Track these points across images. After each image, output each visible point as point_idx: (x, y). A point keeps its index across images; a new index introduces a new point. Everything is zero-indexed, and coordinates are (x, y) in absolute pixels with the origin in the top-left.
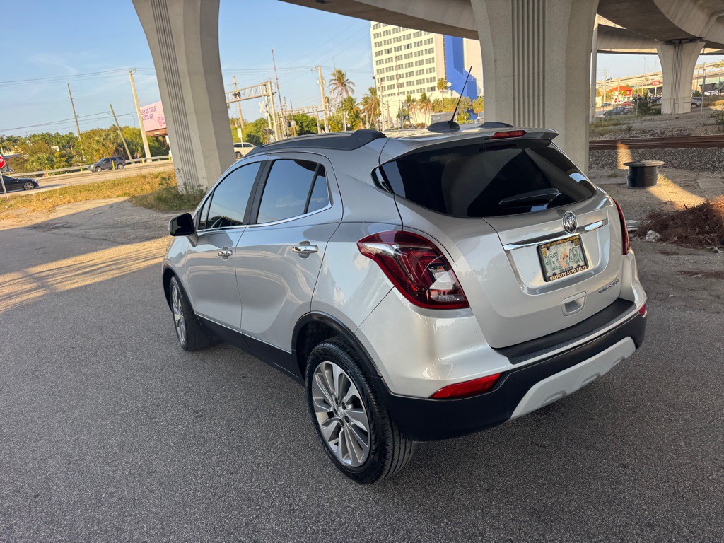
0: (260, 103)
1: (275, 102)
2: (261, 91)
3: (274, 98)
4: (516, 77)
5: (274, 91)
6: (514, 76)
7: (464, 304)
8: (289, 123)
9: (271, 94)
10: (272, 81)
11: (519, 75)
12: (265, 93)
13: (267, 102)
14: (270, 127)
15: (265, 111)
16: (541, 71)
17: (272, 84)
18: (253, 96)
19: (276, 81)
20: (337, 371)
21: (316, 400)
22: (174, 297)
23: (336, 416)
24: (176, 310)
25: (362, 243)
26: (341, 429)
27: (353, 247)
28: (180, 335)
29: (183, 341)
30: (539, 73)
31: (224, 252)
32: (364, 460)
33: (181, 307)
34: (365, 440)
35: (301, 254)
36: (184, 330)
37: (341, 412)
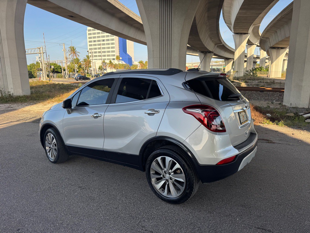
0: (36, 57)
1: (44, 57)
2: (37, 51)
3: (44, 55)
4: (161, 58)
5: (44, 52)
7: (224, 131)
8: (51, 66)
9: (42, 53)
10: (43, 47)
12: (40, 52)
13: (40, 56)
14: (41, 68)
15: (39, 60)
17: (43, 49)
18: (33, 53)
19: (45, 47)
20: (168, 159)
21: (152, 173)
22: (48, 139)
23: (164, 179)
24: (48, 145)
25: (184, 109)
26: (167, 183)
27: (181, 110)
28: (50, 156)
29: (52, 159)
30: (169, 57)
31: (95, 115)
32: (181, 193)
33: (55, 143)
34: (182, 186)
35: (149, 114)
36: (55, 153)
37: (167, 176)
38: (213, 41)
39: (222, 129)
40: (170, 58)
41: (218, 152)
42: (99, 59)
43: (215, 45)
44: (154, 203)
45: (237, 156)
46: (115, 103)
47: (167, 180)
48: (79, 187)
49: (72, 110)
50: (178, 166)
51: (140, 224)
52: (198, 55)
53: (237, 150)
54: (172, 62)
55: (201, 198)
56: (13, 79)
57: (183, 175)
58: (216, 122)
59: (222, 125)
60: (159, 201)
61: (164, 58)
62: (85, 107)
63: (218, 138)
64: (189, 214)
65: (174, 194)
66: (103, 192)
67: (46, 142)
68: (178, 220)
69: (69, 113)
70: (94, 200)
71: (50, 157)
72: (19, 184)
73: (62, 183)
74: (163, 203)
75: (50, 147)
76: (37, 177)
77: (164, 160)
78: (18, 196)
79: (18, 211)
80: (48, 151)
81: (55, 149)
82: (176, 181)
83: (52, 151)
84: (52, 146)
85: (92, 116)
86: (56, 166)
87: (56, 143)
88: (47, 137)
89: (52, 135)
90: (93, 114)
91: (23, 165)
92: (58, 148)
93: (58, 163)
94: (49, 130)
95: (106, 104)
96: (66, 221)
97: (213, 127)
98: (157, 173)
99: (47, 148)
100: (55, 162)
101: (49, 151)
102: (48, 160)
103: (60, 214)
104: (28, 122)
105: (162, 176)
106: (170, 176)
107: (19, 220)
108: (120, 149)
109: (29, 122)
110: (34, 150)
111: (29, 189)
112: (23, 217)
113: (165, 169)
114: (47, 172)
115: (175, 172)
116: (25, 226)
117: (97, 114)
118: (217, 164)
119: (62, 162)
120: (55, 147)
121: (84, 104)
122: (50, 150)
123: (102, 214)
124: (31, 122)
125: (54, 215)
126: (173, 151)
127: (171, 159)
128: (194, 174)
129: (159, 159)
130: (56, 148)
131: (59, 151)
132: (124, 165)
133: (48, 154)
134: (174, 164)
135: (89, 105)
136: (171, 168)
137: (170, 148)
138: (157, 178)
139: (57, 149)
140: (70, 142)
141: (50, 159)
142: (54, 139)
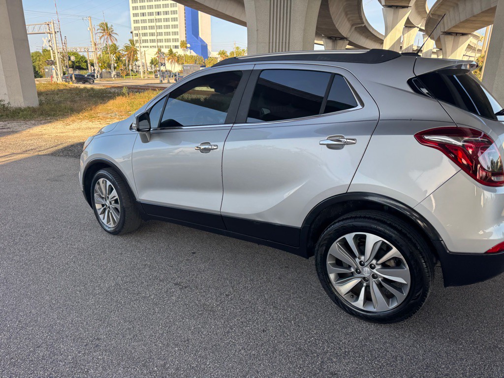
0: (43, 39)
1: (57, 39)
2: (44, 29)
3: (57, 36)
4: (271, 44)
5: (56, 31)
6: (269, 43)
8: (70, 57)
9: (54, 33)
10: (55, 22)
11: (273, 42)
12: (48, 31)
13: (50, 38)
14: (52, 59)
15: (48, 45)
16: (287, 42)
17: (55, 25)
18: (37, 32)
19: (58, 22)
20: (372, 240)
21: (330, 264)
22: (100, 188)
23: (359, 275)
24: (101, 200)
26: (365, 284)
27: (411, 138)
28: (105, 221)
29: (111, 226)
31: (202, 147)
32: (395, 304)
33: (114, 197)
34: (402, 291)
35: (330, 146)
36: (116, 217)
37: (366, 272)
38: (349, 20)
43: (352, 25)
46: (246, 123)
47: (364, 278)
48: (176, 284)
49: (152, 136)
50: (394, 252)
51: (325, 367)
52: (322, 42)
56: (6, 77)
57: (407, 271)
60: (343, 316)
61: (276, 43)
65: (380, 305)
66: (226, 295)
67: (95, 195)
69: (145, 140)
70: (214, 312)
71: (106, 223)
72: (55, 277)
73: (140, 275)
75: (103, 205)
76: (87, 263)
77: (361, 242)
78: (59, 304)
79: (67, 336)
80: (99, 212)
81: (116, 209)
82: (385, 280)
83: (109, 212)
84: (108, 203)
85: (197, 148)
86: (119, 240)
87: (117, 197)
88: (97, 187)
89: (109, 183)
90: (198, 145)
91: (54, 238)
92: (122, 207)
93: (121, 235)
94: (102, 172)
95: (225, 124)
96: (172, 361)
98: (339, 263)
99: (98, 206)
100: (115, 233)
101: (103, 212)
102: (100, 229)
103: (155, 345)
104: (44, 155)
105: (353, 270)
106: (374, 271)
107: (73, 358)
108: (258, 215)
109: (45, 155)
110: (68, 207)
111: (78, 288)
112: (79, 352)
113: (362, 258)
114: (105, 252)
115: (384, 265)
116: (88, 372)
117: (208, 143)
118: (486, 253)
119: (128, 233)
120: (114, 205)
121: (172, 124)
122: (105, 210)
123: (240, 344)
124: (49, 155)
125: (143, 347)
126: (384, 223)
127: (380, 239)
128: (430, 270)
129: (350, 237)
130: (118, 206)
131: (123, 213)
133: (101, 216)
134: (385, 249)
135: (182, 126)
136: (378, 257)
137: (377, 218)
138: (338, 274)
139: (120, 210)
140: (145, 196)
141: (105, 227)
142: (112, 189)
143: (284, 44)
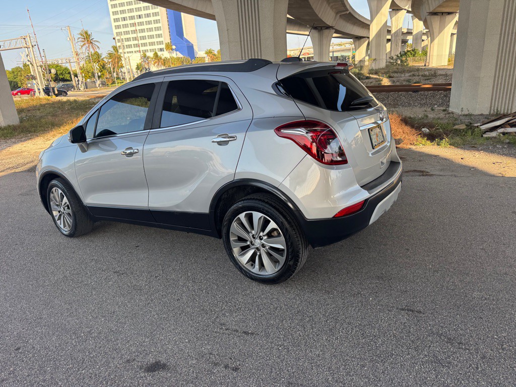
0: (21, 54)
1: (35, 53)
2: (21, 43)
3: (34, 50)
4: (242, 42)
5: (33, 44)
6: (241, 41)
7: (345, 162)
8: (50, 70)
9: (31, 46)
10: (31, 36)
11: (244, 41)
12: (25, 45)
13: (27, 53)
14: (32, 74)
15: (26, 60)
16: (258, 39)
17: (31, 38)
18: (14, 47)
19: (34, 36)
20: (257, 216)
21: (233, 240)
22: (54, 197)
23: (253, 247)
24: (56, 207)
25: (278, 130)
26: (258, 253)
27: (272, 132)
28: (62, 226)
29: (66, 230)
30: (257, 40)
31: (128, 152)
32: (280, 267)
33: (66, 203)
34: (282, 255)
35: (220, 143)
36: (70, 221)
37: (257, 243)
38: (332, 7)
39: (341, 160)
40: (259, 41)
41: (335, 196)
42: (135, 52)
43: (337, 13)
44: (238, 285)
45: (366, 200)
46: (160, 128)
47: (257, 248)
48: (114, 272)
49: (88, 145)
50: (272, 225)
51: (218, 320)
52: (307, 33)
53: (366, 192)
54: (262, 49)
55: (313, 271)
57: (282, 238)
58: (332, 149)
59: (341, 153)
60: (247, 282)
61: (247, 41)
62: (110, 138)
63: (335, 174)
64: (294, 298)
65: (270, 269)
66: (156, 277)
67: (51, 203)
68: (278, 308)
69: (84, 151)
70: (141, 290)
71: (62, 227)
72: (13, 276)
73: (86, 268)
74: (254, 284)
75: (59, 212)
76: (43, 262)
77: (250, 218)
78: (12, 296)
79: (15, 319)
80: (56, 218)
81: (69, 214)
82: (272, 248)
83: (64, 217)
84: (62, 210)
85: (123, 153)
86: (75, 241)
87: (68, 203)
88: (52, 195)
89: (60, 191)
90: (124, 150)
91: (16, 245)
92: (73, 212)
93: (78, 237)
94: (54, 182)
95: (144, 130)
96: (97, 328)
97: (327, 158)
98: (241, 239)
99: (55, 213)
100: (71, 235)
101: (59, 219)
102: (60, 233)
103: (87, 318)
104: (20, 172)
105: (248, 243)
106: (262, 241)
107: (18, 334)
108: (177, 206)
109: (22, 172)
110: (34, 217)
111: (31, 283)
112: (23, 329)
113: (253, 232)
114: (59, 252)
115: (270, 235)
116: (27, 341)
117: (131, 148)
118: (334, 217)
119: (84, 235)
120: (67, 211)
121: (107, 133)
122: (60, 215)
123: (155, 311)
124: (25, 171)
125: (76, 320)
126: (263, 201)
127: (261, 215)
128: (299, 235)
129: (242, 216)
130: (70, 211)
131: (75, 216)
132: (188, 231)
133: (58, 222)
134: (266, 223)
135: (116, 134)
136: (263, 230)
137: (259, 198)
138: (241, 247)
139: (71, 214)
140: (91, 200)
141: (62, 231)
142: (64, 197)
143: (255, 41)
